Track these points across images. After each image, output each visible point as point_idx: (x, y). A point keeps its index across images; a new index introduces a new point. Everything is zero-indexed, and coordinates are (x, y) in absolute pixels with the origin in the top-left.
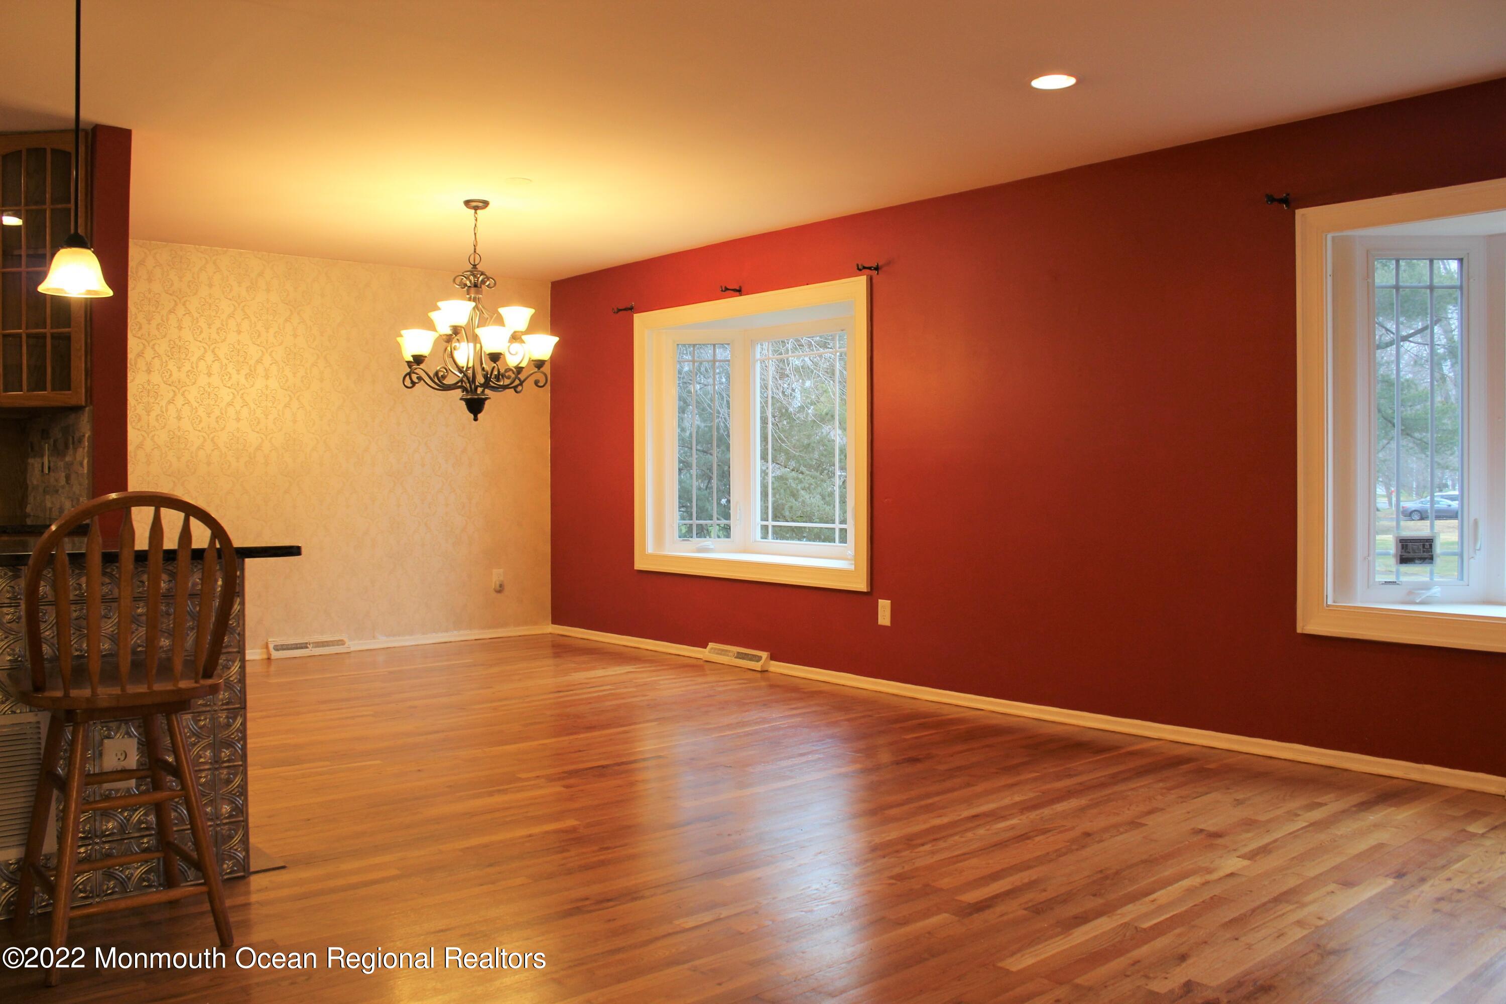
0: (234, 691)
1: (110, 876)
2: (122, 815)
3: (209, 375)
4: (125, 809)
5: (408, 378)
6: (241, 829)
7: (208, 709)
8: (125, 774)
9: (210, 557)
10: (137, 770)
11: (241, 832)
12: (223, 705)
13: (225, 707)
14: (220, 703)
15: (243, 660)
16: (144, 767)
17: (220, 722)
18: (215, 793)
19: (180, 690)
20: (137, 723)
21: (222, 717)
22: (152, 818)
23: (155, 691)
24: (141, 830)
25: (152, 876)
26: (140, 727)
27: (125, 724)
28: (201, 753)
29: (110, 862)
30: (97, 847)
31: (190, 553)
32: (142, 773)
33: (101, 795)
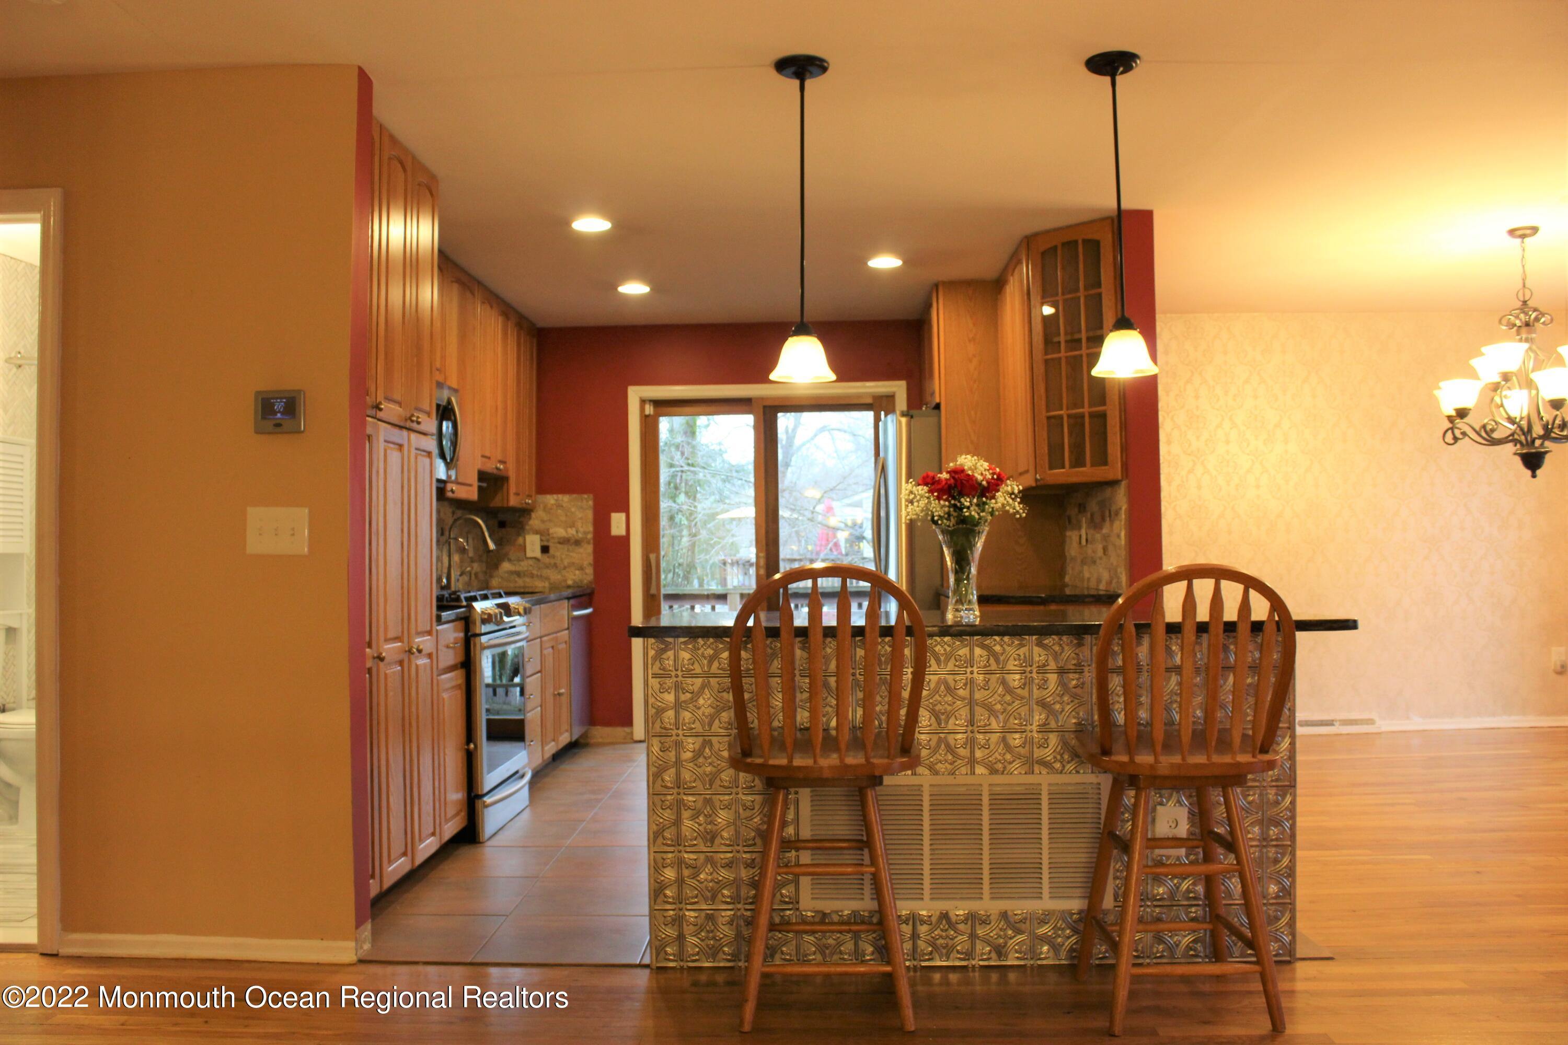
0: (1284, 768)
1: (1160, 940)
2: (1172, 882)
3: (1228, 442)
4: (1174, 876)
5: (1450, 432)
6: (1288, 912)
7: (1257, 784)
8: (1176, 842)
9: (1270, 629)
10: (1187, 839)
11: (1287, 916)
12: (1272, 781)
13: (1274, 784)
14: (1269, 779)
15: (1293, 736)
16: (1194, 837)
17: (1269, 799)
18: (1263, 871)
19: (1238, 764)
20: (1187, 792)
21: (1271, 794)
22: (1200, 889)
23: (1214, 763)
24: (1189, 899)
25: (1199, 946)
26: (1190, 796)
27: (1177, 792)
28: (1249, 828)
29: (1161, 926)
30: (1149, 910)
31: (1249, 625)
32: (1190, 843)
33: (1153, 860)
